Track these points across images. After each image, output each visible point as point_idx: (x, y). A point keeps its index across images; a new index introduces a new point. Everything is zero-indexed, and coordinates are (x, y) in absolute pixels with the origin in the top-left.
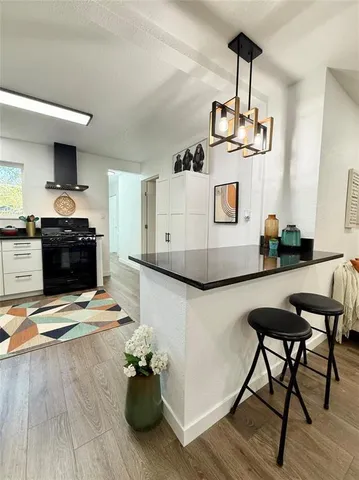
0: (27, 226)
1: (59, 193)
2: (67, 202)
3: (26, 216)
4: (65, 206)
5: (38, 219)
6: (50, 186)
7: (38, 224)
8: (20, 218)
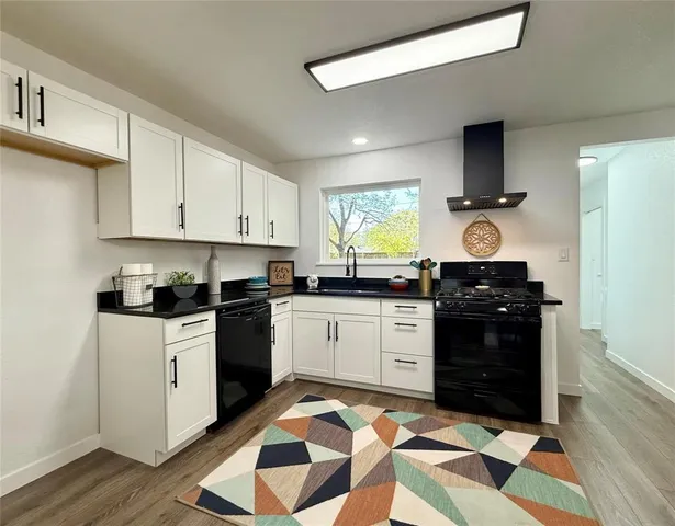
0: (421, 275)
1: (472, 217)
2: (485, 232)
3: (418, 260)
4: (482, 239)
5: (435, 264)
6: (455, 206)
7: (436, 272)
8: (412, 264)
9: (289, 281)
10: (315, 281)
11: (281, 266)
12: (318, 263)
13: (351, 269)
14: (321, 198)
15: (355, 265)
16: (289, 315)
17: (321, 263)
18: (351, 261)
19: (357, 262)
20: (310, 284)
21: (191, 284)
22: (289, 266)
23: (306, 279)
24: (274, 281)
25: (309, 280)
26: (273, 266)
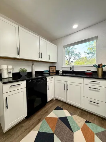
3: (97, 65)
5: (105, 66)
8: (94, 66)
9: (55, 71)
10: (61, 72)
11: (53, 67)
12: (62, 67)
13: (72, 68)
14: (63, 49)
15: (73, 67)
16: (53, 81)
17: (63, 67)
18: (72, 66)
19: (74, 66)
20: (60, 72)
21: (25, 72)
22: (55, 68)
23: (59, 71)
24: (51, 71)
25: (59, 72)
26: (51, 68)
